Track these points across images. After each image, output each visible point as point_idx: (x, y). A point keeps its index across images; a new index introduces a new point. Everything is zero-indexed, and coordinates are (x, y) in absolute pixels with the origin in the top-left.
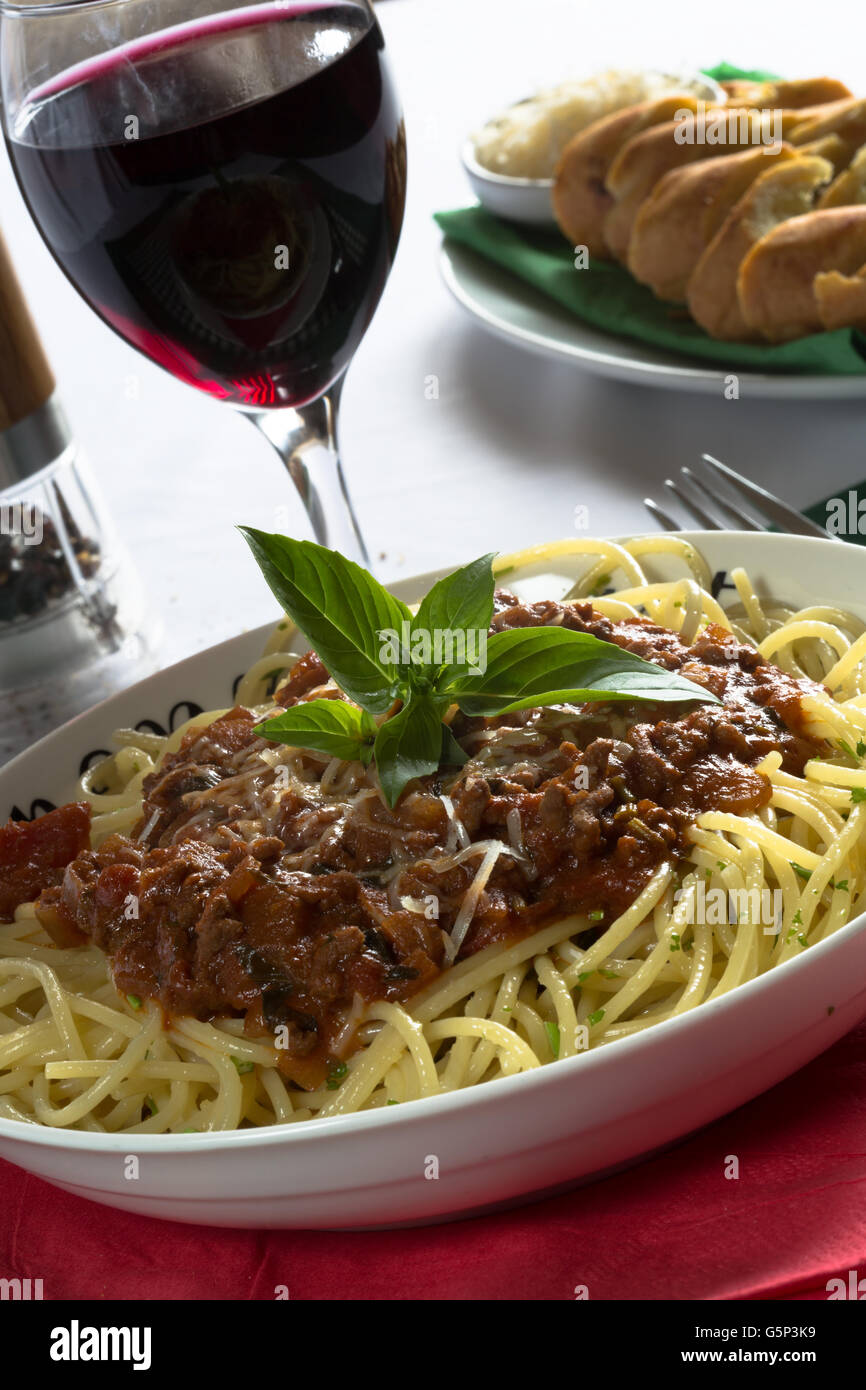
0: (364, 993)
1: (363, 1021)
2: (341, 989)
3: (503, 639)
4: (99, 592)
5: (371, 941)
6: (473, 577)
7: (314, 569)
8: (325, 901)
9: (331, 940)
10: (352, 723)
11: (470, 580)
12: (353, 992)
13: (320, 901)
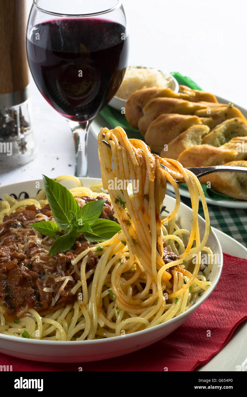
0: (29, 306)
1: (27, 311)
2: (23, 303)
3: (100, 220)
4: (23, 138)
5: (35, 293)
6: (99, 204)
7: (58, 190)
8: (28, 278)
9: (26, 290)
10: (55, 228)
11: (98, 204)
12: (26, 305)
13: (27, 278)
